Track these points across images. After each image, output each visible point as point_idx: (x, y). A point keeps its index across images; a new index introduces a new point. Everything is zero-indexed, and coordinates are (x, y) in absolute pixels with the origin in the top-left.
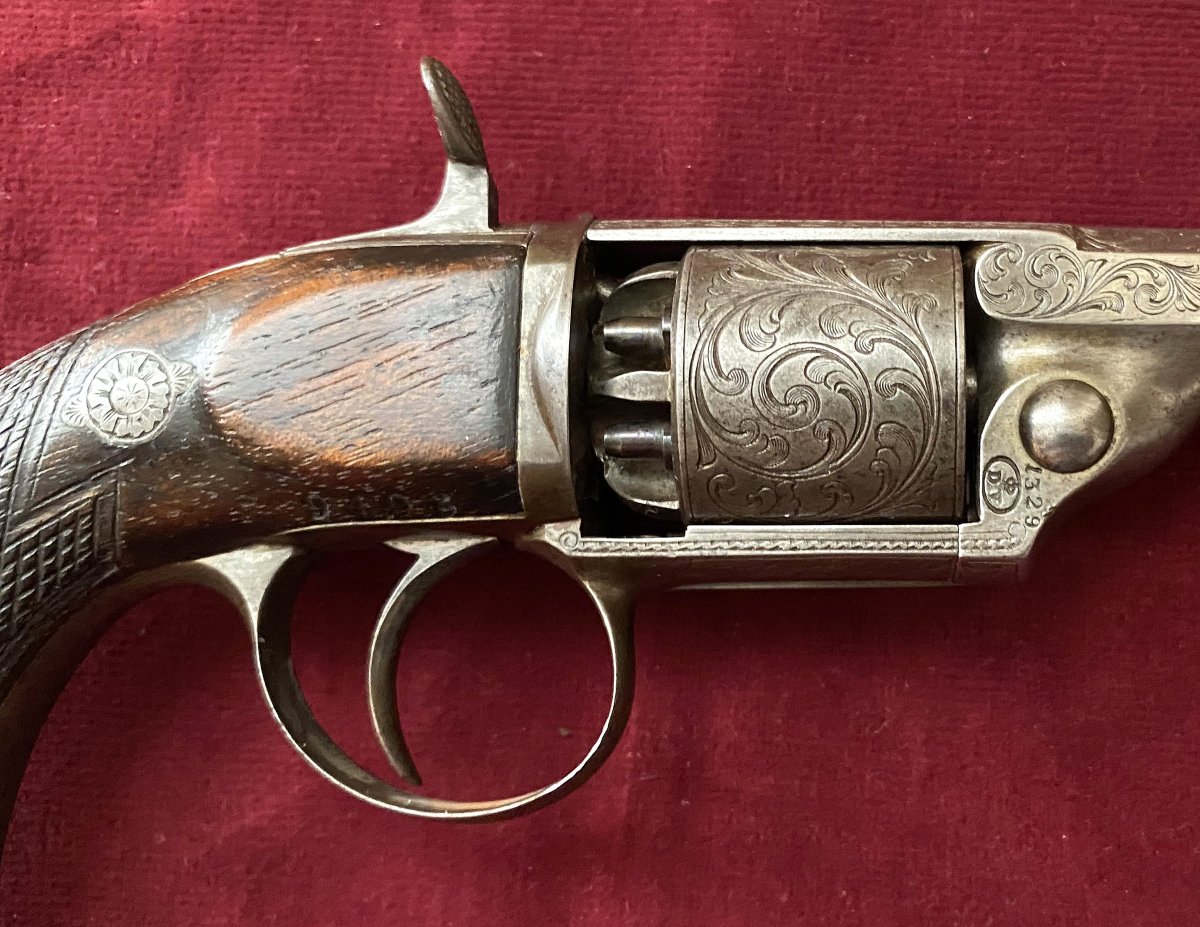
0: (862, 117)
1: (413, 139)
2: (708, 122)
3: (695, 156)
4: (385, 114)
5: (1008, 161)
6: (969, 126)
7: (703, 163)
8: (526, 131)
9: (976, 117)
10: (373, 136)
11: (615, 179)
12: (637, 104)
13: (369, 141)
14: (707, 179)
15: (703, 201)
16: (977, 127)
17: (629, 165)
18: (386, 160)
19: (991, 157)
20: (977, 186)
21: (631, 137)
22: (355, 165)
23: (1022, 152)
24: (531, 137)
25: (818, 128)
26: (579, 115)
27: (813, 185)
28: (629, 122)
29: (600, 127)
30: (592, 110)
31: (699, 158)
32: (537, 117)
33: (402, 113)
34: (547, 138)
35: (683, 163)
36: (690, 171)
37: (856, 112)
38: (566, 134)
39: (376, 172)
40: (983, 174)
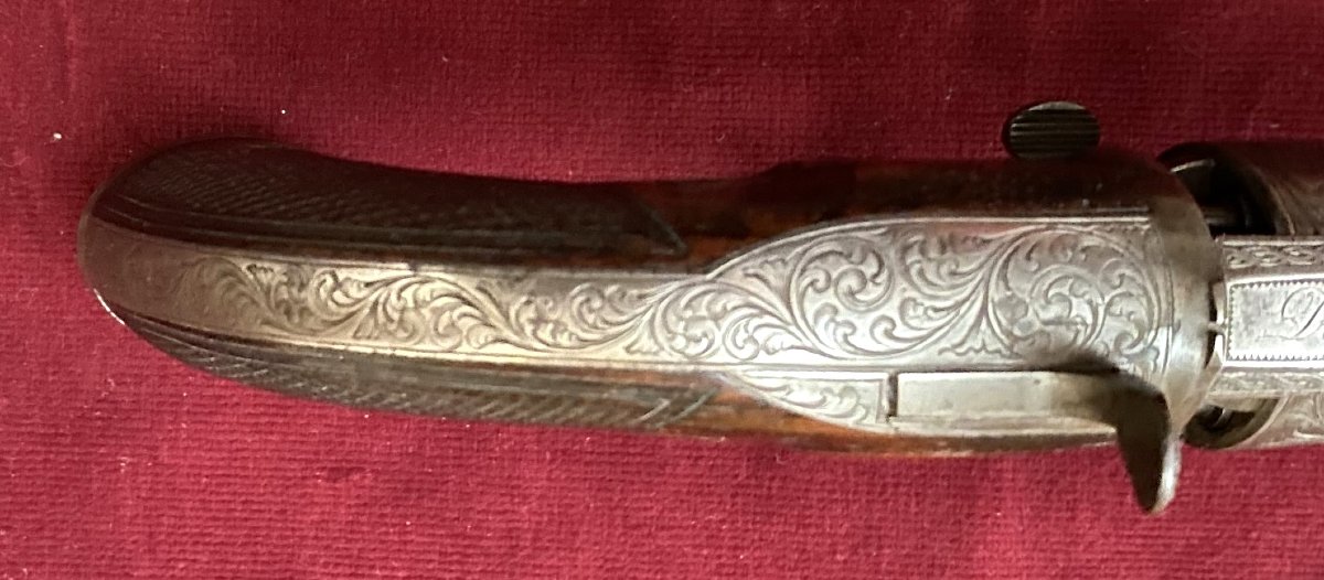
0: (839, 557)
1: (1254, 535)
2: (981, 553)
3: (993, 524)
4: (1281, 556)
5: (706, 519)
6: (743, 549)
7: (987, 516)
8: (1150, 541)
9: (737, 557)
10: (1292, 537)
11: (1068, 502)
12: (1046, 568)
13: (1296, 532)
14: (981, 503)
15: (985, 483)
16: (736, 548)
17: (1054, 515)
18: (1281, 516)
19: (723, 521)
20: (734, 496)
21: (1053, 540)
22: (1310, 511)
23: (694, 526)
24: (1145, 537)
25: (880, 548)
26: (1100, 557)
27: (883, 498)
28: (1056, 552)
29: (1081, 548)
30: (1088, 561)
31: (989, 521)
32: (1138, 553)
33: (1264, 557)
34: (1129, 537)
35: (1005, 517)
36: (998, 510)
37: (845, 562)
38: (1113, 540)
39: (1289, 505)
40: (728, 507)
